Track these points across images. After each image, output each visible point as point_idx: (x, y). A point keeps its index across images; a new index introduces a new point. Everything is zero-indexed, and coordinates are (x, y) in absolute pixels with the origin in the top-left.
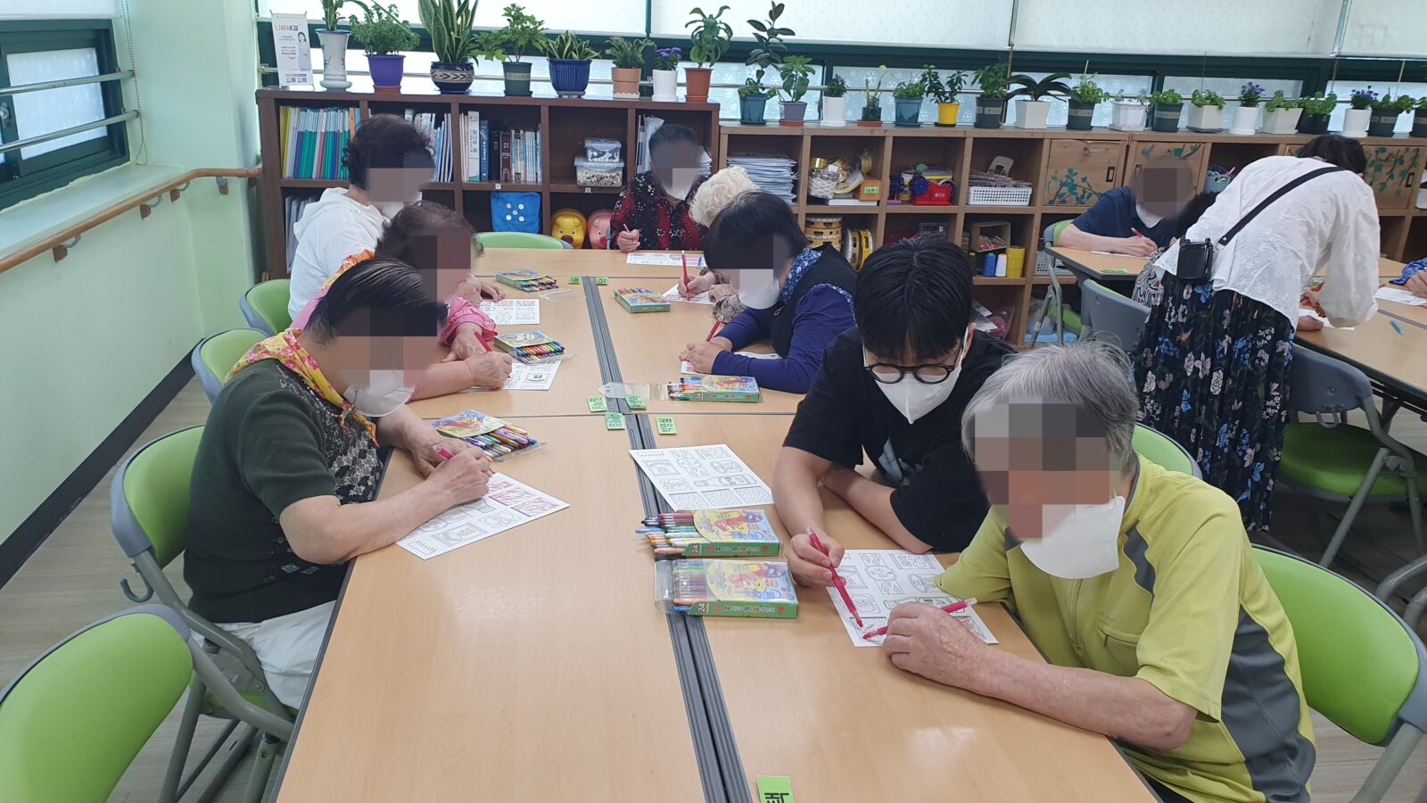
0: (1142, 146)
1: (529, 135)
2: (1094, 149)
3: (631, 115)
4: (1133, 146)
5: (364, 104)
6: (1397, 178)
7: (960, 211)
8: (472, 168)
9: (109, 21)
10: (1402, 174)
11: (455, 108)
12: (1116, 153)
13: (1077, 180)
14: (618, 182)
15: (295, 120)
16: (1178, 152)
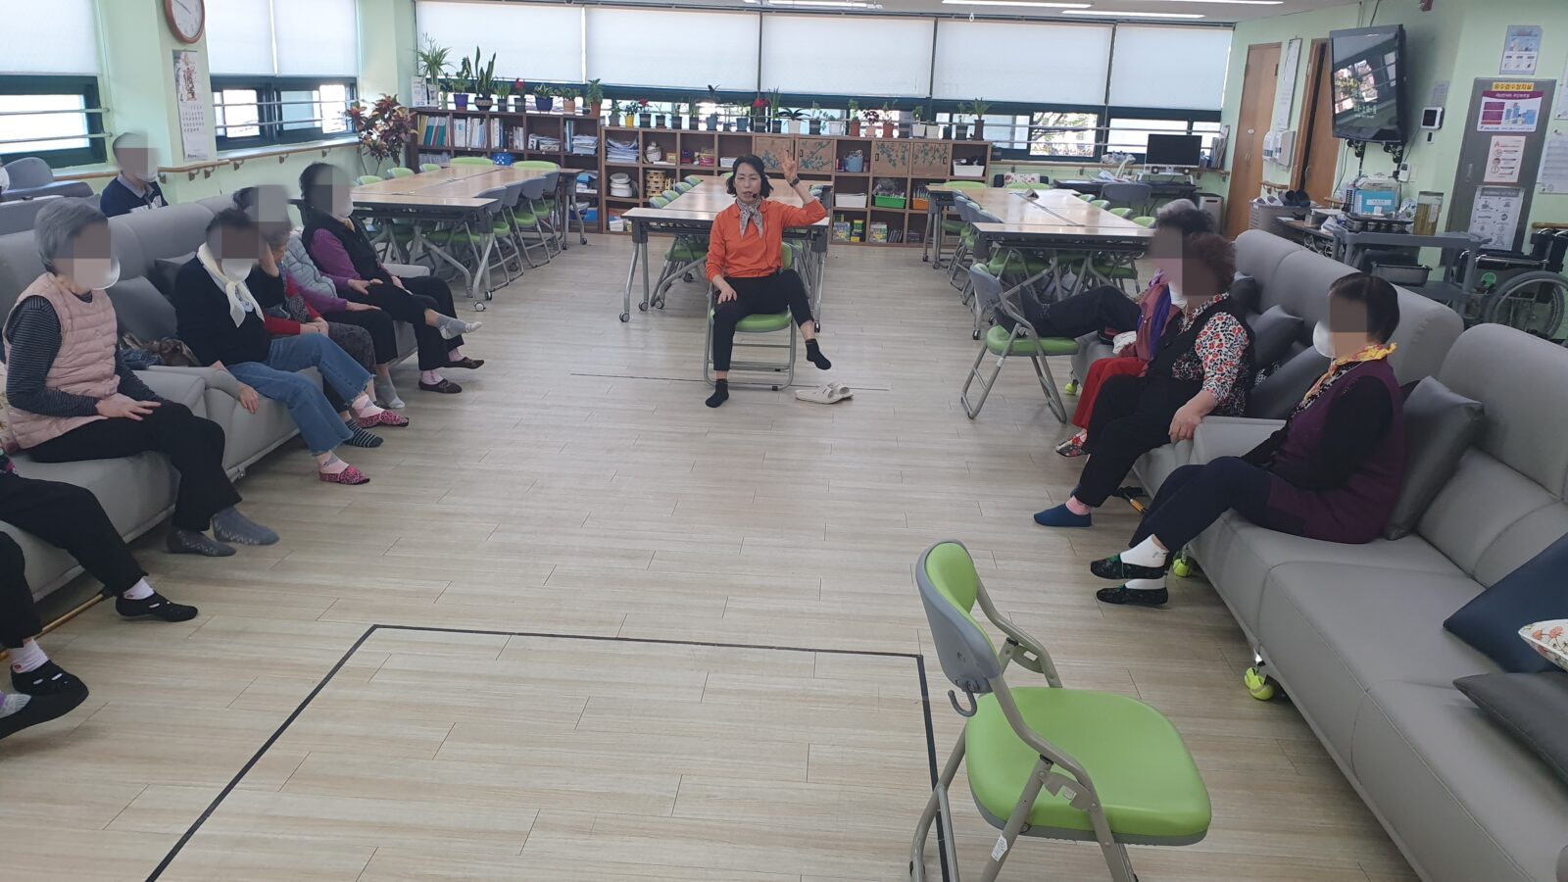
0: (801, 141)
1: (521, 130)
2: (776, 141)
3: (562, 121)
4: (797, 140)
5: (451, 115)
6: (938, 160)
7: (716, 169)
8: (496, 142)
9: (355, 78)
10: (940, 157)
11: (488, 116)
12: (788, 143)
13: (770, 156)
14: (557, 149)
15: (427, 121)
16: (820, 144)
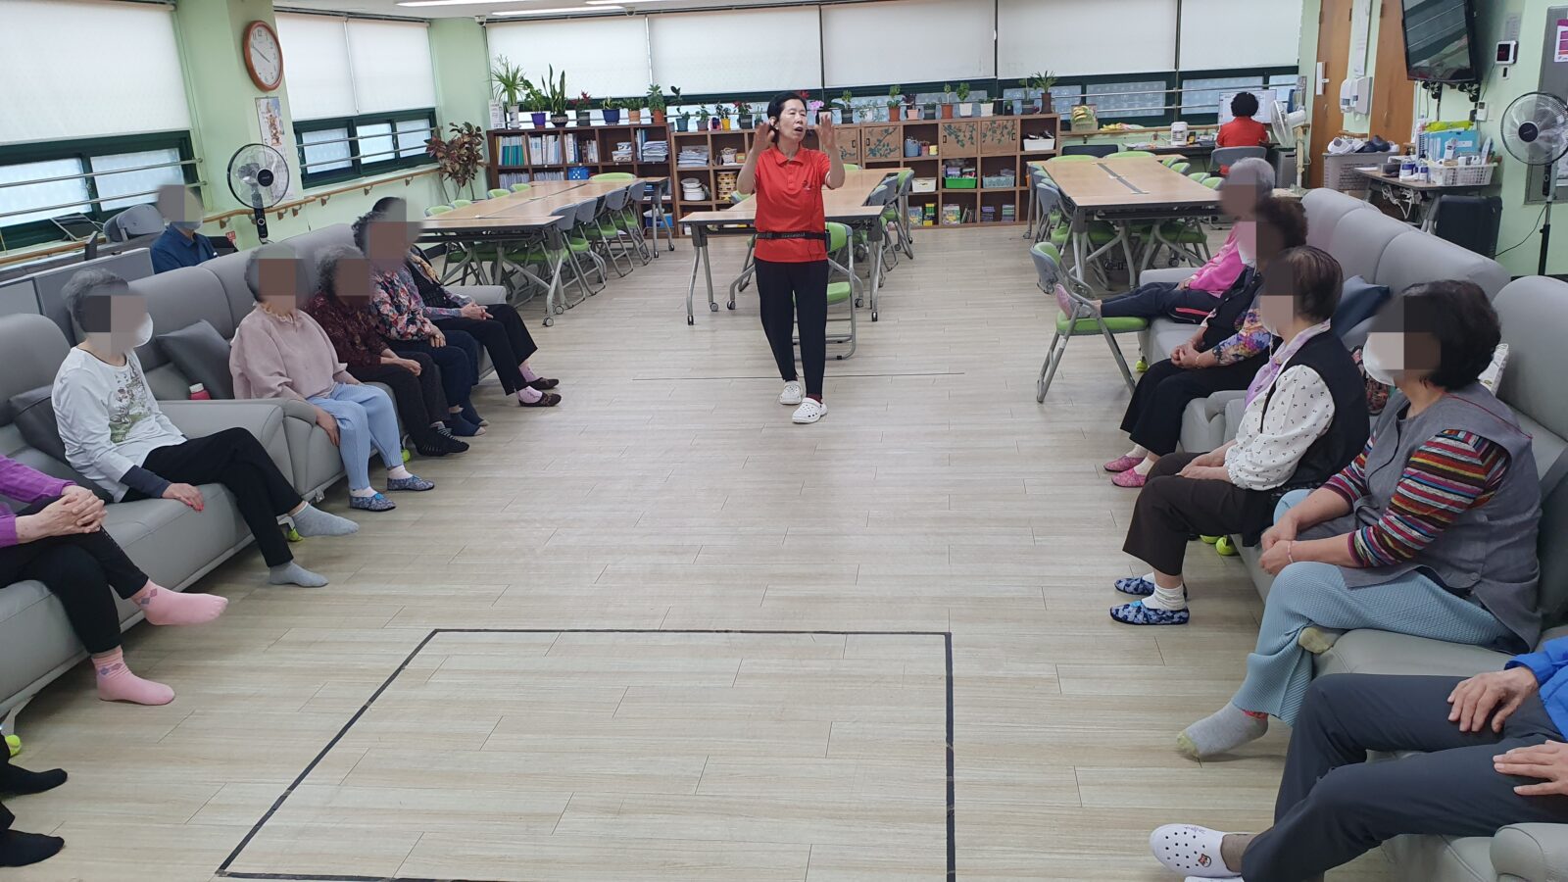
0: (867, 129)
1: (594, 144)
3: (632, 131)
4: (863, 129)
5: (527, 134)
6: (1006, 136)
8: (571, 157)
9: (434, 109)
10: (1008, 133)
11: (561, 133)
12: (854, 134)
15: (502, 142)
16: (886, 131)
